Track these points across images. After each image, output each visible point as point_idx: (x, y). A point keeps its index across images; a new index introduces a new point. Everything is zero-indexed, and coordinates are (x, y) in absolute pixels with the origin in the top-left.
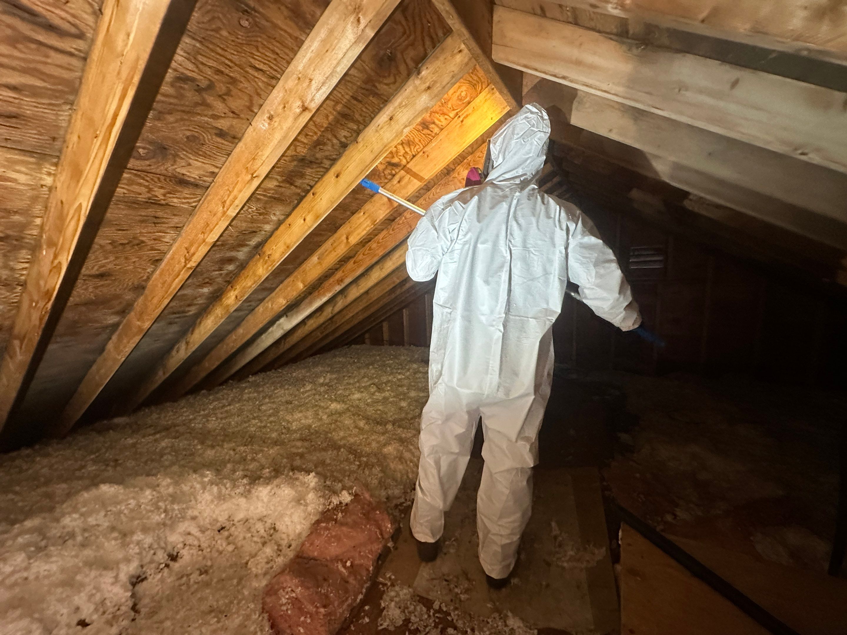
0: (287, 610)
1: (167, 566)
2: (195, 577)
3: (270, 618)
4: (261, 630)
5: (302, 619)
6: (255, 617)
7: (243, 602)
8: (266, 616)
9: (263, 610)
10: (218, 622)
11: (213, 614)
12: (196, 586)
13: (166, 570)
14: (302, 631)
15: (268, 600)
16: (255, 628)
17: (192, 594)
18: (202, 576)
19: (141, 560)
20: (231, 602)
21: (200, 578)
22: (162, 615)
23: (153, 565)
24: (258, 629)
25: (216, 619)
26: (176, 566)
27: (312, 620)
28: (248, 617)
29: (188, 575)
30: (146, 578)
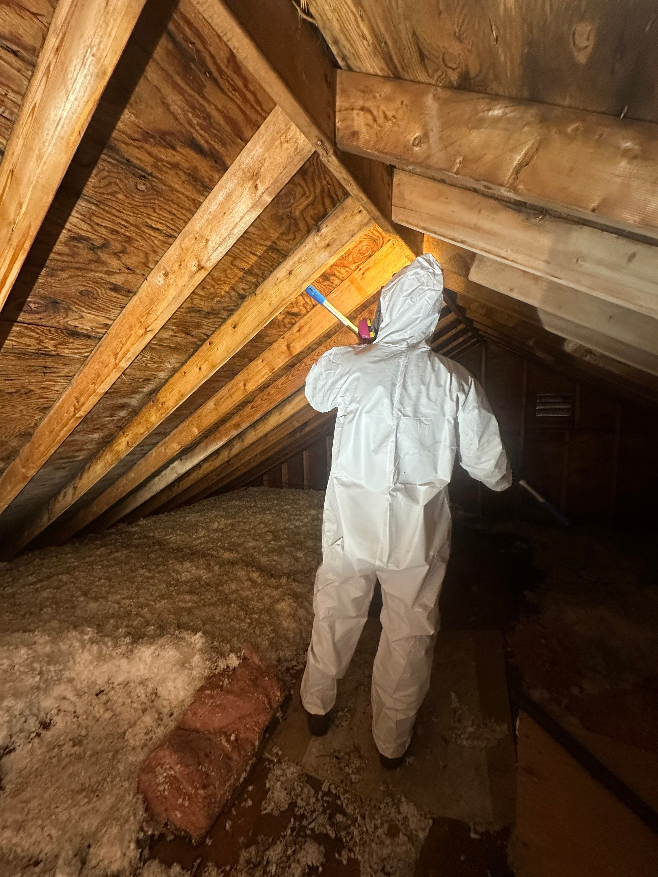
0: (164, 790)
1: (38, 735)
2: (67, 749)
3: (145, 800)
4: (135, 815)
5: (180, 801)
6: (129, 798)
7: (118, 779)
8: (141, 797)
9: (138, 791)
10: (89, 803)
11: (84, 794)
12: (67, 760)
13: (36, 740)
14: (179, 815)
15: (144, 778)
16: (129, 812)
17: (63, 768)
18: (76, 748)
19: (10, 728)
20: (104, 780)
21: (73, 751)
22: (26, 795)
23: (22, 735)
24: (131, 813)
25: (86, 800)
26: (47, 735)
27: (190, 804)
28: (120, 798)
29: (60, 746)
30: (14, 749)
